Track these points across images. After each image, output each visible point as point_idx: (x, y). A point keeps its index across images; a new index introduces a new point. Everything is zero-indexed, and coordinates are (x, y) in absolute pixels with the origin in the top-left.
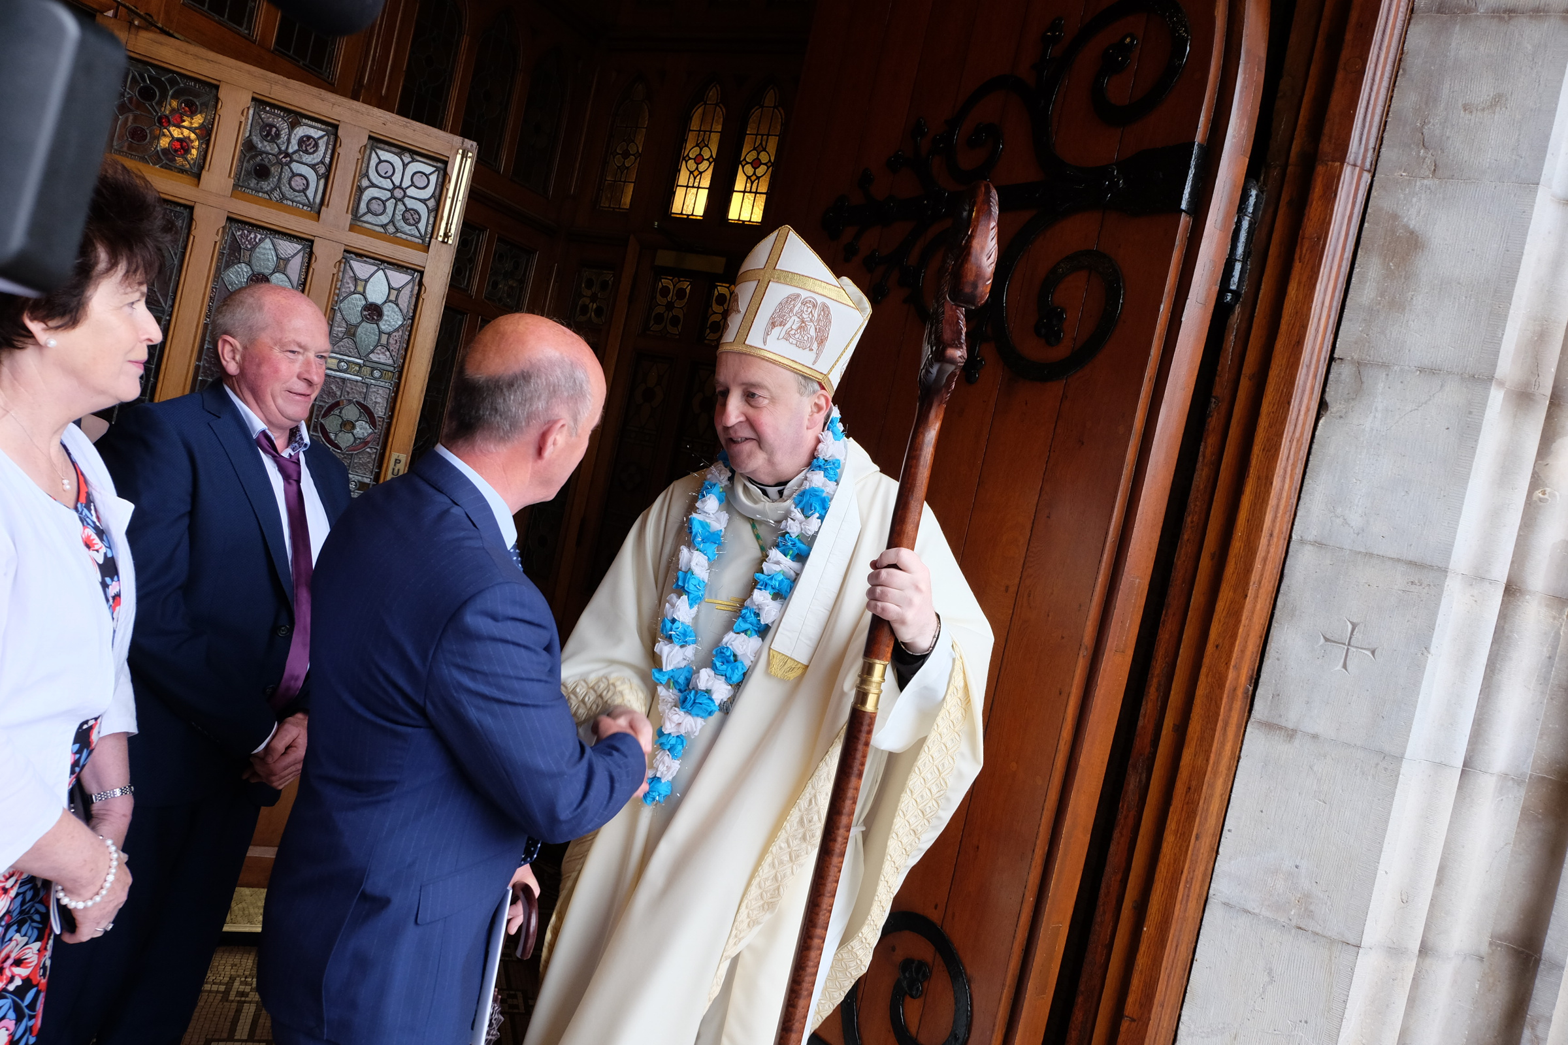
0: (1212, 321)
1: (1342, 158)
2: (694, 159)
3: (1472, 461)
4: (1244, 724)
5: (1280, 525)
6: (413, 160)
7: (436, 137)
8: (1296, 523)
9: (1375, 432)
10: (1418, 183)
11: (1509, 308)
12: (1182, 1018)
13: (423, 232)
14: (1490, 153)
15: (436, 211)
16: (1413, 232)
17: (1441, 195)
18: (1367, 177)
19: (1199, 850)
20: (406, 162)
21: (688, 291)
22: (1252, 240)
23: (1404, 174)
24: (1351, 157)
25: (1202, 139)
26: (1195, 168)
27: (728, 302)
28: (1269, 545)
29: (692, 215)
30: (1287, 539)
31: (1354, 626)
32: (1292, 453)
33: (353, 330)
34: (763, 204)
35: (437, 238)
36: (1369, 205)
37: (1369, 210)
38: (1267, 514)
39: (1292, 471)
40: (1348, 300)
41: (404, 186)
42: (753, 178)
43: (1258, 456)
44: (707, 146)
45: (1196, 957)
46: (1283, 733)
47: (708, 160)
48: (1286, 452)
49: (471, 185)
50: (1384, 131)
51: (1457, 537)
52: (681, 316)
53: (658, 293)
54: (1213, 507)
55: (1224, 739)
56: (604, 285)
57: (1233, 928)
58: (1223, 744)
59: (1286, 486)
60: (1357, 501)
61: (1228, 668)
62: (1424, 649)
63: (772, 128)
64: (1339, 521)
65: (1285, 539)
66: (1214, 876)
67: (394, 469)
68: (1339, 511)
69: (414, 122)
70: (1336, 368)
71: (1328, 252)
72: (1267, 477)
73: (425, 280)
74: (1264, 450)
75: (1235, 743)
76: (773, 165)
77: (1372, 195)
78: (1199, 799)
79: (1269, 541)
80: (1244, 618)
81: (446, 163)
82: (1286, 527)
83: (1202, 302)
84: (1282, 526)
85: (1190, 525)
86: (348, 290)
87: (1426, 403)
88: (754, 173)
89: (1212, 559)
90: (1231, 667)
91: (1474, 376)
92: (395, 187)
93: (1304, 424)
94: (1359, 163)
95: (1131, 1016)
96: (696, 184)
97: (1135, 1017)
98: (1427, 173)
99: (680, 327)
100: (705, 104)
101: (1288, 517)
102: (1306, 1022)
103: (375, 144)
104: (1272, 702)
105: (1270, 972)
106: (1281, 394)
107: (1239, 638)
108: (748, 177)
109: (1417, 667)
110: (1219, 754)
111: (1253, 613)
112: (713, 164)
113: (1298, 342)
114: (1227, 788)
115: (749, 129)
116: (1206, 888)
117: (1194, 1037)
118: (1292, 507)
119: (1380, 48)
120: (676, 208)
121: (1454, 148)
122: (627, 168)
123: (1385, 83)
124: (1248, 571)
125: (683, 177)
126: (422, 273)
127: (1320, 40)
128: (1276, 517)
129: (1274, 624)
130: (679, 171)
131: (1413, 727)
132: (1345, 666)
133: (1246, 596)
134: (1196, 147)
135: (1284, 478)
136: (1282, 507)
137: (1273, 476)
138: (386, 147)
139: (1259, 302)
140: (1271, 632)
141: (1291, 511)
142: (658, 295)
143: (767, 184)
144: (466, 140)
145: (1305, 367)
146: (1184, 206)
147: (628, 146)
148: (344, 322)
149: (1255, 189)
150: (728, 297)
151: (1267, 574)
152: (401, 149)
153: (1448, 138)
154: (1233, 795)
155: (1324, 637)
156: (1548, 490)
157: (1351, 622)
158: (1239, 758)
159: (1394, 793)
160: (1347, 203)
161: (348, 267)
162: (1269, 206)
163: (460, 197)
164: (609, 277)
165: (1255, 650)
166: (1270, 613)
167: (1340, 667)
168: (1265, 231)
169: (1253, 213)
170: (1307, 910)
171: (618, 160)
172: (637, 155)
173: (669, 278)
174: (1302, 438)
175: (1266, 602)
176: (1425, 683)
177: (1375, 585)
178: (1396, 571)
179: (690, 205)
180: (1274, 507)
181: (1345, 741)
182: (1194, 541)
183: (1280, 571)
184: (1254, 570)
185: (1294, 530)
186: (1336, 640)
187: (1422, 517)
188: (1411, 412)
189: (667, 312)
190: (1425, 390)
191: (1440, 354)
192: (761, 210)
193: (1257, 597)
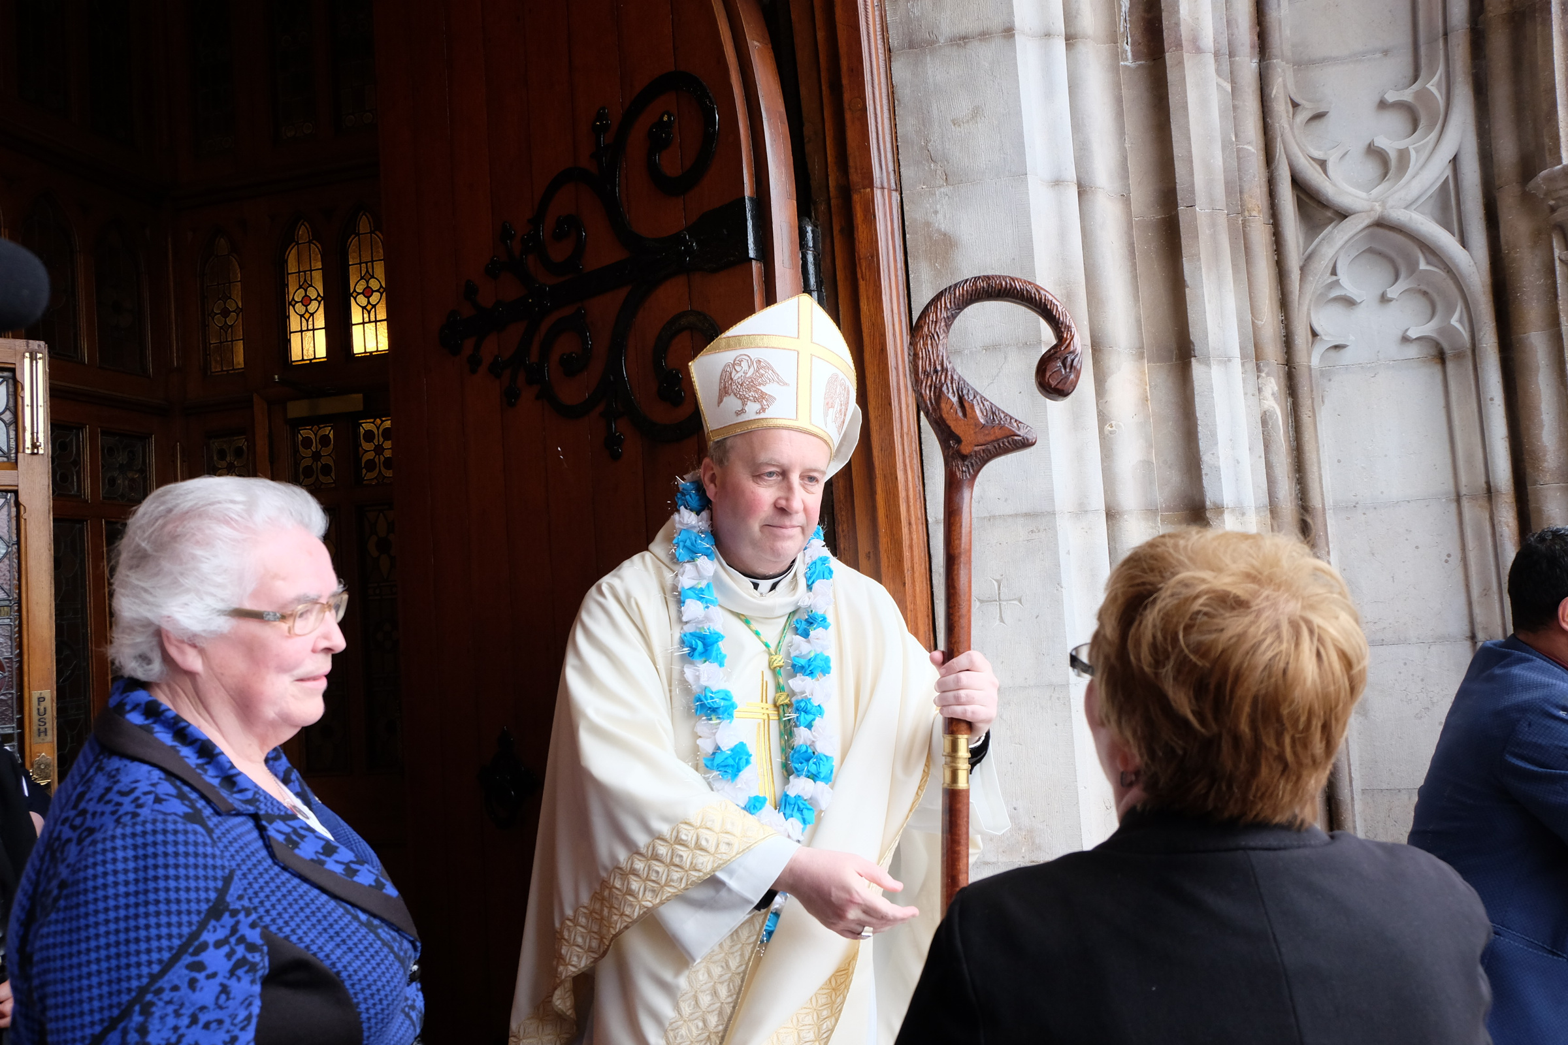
1: (871, 184)
2: (301, 302)
3: (1047, 415)
5: (914, 512)
8: (928, 507)
10: (937, 193)
13: (5, 448)
14: (983, 157)
15: (16, 423)
16: (945, 234)
17: (957, 198)
18: (896, 196)
21: (331, 436)
22: (820, 269)
23: (924, 187)
24: (877, 182)
25: (751, 192)
26: (753, 218)
27: (377, 437)
28: (910, 533)
29: (315, 358)
30: (924, 523)
31: (999, 582)
32: (906, 447)
34: (386, 331)
35: (24, 452)
36: (906, 220)
37: (906, 223)
38: (901, 506)
39: (910, 462)
40: (912, 303)
42: (369, 307)
43: (878, 457)
44: (311, 286)
47: (316, 299)
48: (900, 448)
50: (898, 154)
51: (1054, 480)
52: (332, 464)
53: (300, 444)
56: (238, 452)
59: (910, 477)
62: (1057, 586)
63: (374, 254)
67: (38, 709)
71: (883, 266)
72: (891, 474)
73: (22, 499)
74: (881, 450)
76: (385, 289)
77: (905, 210)
79: (910, 530)
80: (908, 604)
81: (13, 370)
82: (920, 513)
84: (916, 512)
85: (842, 535)
87: (998, 375)
88: (369, 302)
89: (869, 559)
91: (1027, 344)
93: (908, 419)
94: (885, 185)
96: (310, 327)
98: (942, 182)
99: (333, 475)
100: (298, 244)
101: (919, 504)
106: (881, 398)
108: (364, 308)
109: (1057, 602)
111: (915, 597)
112: (322, 302)
113: (882, 350)
115: (350, 259)
118: (920, 494)
119: (873, 87)
120: (296, 355)
121: (956, 157)
122: (231, 326)
123: (886, 115)
124: (900, 561)
125: (294, 323)
126: (16, 493)
127: (824, 88)
128: (908, 507)
130: (289, 317)
132: (1002, 620)
133: (904, 584)
134: (747, 201)
135: (906, 472)
136: (911, 496)
137: (896, 471)
140: (935, 609)
141: (920, 497)
142: (301, 448)
143: (385, 310)
144: (31, 341)
145: (894, 370)
146: (752, 254)
147: (225, 304)
149: (809, 225)
150: (376, 432)
151: (916, 559)
153: (949, 149)
155: (979, 600)
156: (1114, 423)
157: (997, 581)
159: (1070, 717)
160: (886, 220)
162: (825, 236)
163: (41, 402)
164: (242, 442)
165: (927, 628)
166: (929, 592)
167: (998, 622)
168: (828, 260)
169: (813, 246)
170: (1033, 843)
171: (218, 321)
172: (238, 311)
173: (307, 428)
174: (911, 432)
175: (922, 584)
176: (1067, 614)
177: (1005, 542)
178: (1017, 525)
179: (310, 349)
180: (905, 498)
181: (1021, 685)
182: (850, 548)
183: (926, 553)
184: (905, 558)
185: (928, 514)
186: (989, 600)
187: (1023, 473)
188: (989, 386)
189: (315, 463)
190: (994, 364)
191: (996, 331)
192: (385, 337)
193: (914, 581)
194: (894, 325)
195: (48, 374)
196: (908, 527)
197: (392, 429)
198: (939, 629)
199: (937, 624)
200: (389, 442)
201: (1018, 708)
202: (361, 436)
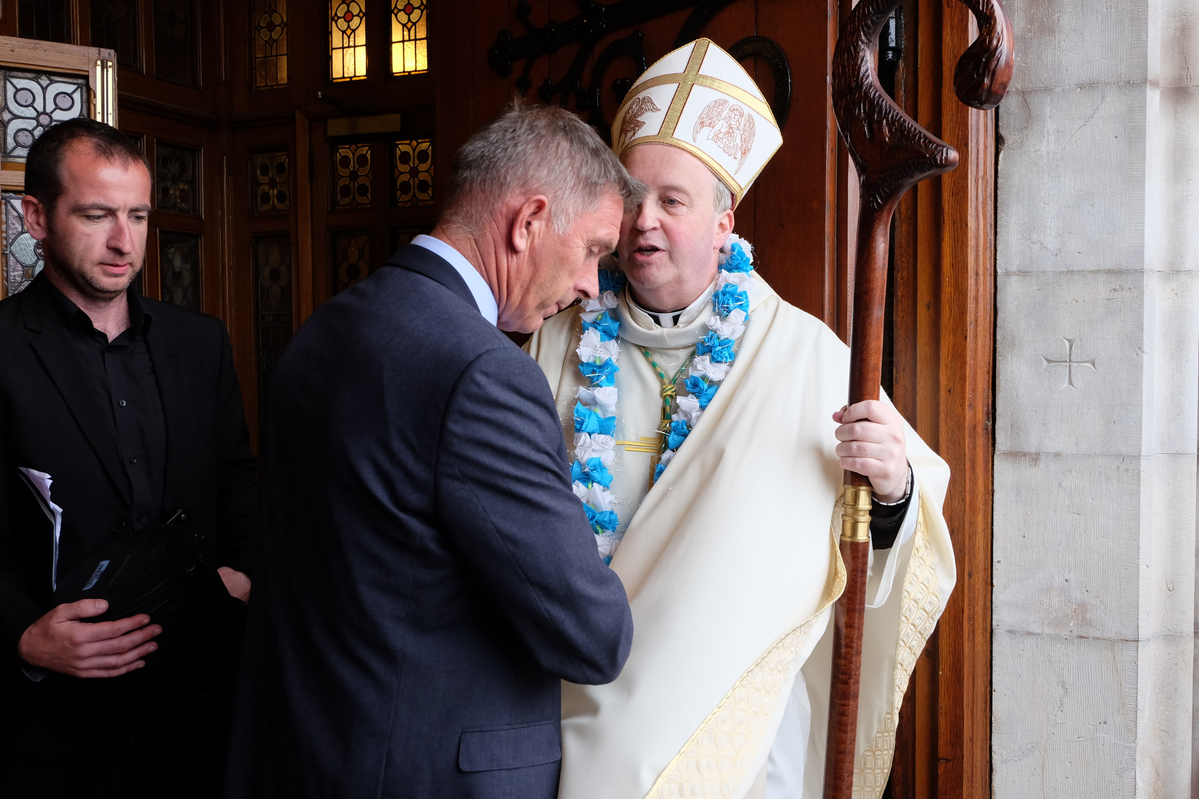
2: (344, 17)
3: (1144, 163)
4: (990, 458)
5: (983, 262)
6: (52, 82)
7: (70, 54)
8: (998, 258)
9: (1051, 155)
11: (1148, 11)
12: (993, 748)
19: (974, 587)
20: (44, 86)
21: (369, 156)
27: (412, 159)
28: (977, 284)
29: (355, 76)
30: (993, 275)
31: (1071, 342)
32: (980, 191)
33: (30, 272)
34: (426, 50)
38: (969, 255)
39: (983, 208)
41: (48, 110)
42: (409, 25)
43: (949, 202)
44: (354, 1)
45: (994, 687)
46: (1028, 458)
47: (358, 15)
48: (974, 192)
49: (118, 94)
51: (1145, 238)
52: (368, 184)
53: (338, 165)
54: (918, 259)
55: (974, 477)
56: (280, 168)
57: (1022, 652)
58: (974, 481)
59: (981, 224)
60: (1049, 224)
61: (964, 409)
62: (1138, 350)
64: (1036, 247)
65: (991, 275)
66: (993, 608)
68: (1034, 236)
69: (43, 43)
70: (1003, 101)
72: (961, 220)
74: (953, 195)
75: (986, 479)
76: (426, 7)
78: (964, 539)
79: (976, 281)
80: (968, 358)
81: (86, 78)
82: (989, 264)
84: (986, 262)
85: (901, 282)
86: (15, 231)
87: (1092, 117)
88: (409, 20)
89: (928, 309)
90: (966, 407)
91: (1129, 82)
92: (39, 114)
93: (985, 162)
95: (945, 757)
96: (352, 44)
97: (949, 757)
99: (369, 195)
101: (989, 254)
102: (1105, 723)
103: (8, 74)
104: (1012, 431)
105: (1063, 685)
106: (958, 138)
107: (967, 378)
108: (404, 25)
109: (1136, 368)
110: (973, 491)
111: (976, 352)
112: (364, 18)
114: (987, 523)
116: (989, 621)
117: (1008, 763)
118: (991, 244)
120: (337, 72)
122: (276, 41)
124: (963, 313)
125: (337, 39)
128: (977, 256)
129: (998, 358)
130: (331, 33)
131: (1143, 424)
132: (1071, 383)
133: (966, 337)
135: (977, 217)
137: (966, 217)
138: (20, 74)
139: (919, 53)
140: (997, 366)
141: (991, 247)
142: (339, 167)
143: (425, 28)
144: (101, 49)
147: (271, 17)
148: (19, 265)
150: (412, 154)
151: (981, 313)
152: (36, 73)
154: (995, 528)
155: (1046, 360)
157: (1068, 340)
158: (993, 491)
159: (1139, 491)
161: (10, 208)
163: (110, 111)
164: (284, 159)
165: (985, 386)
166: (992, 348)
167: (1066, 384)
170: (1083, 618)
171: (264, 35)
172: (283, 25)
173: (346, 146)
174: (987, 176)
175: (985, 339)
176: (1145, 382)
177: (1082, 300)
178: (1097, 282)
179: (351, 66)
180: (974, 247)
181: (1085, 453)
182: (908, 296)
183: (992, 306)
184: (969, 311)
185: (997, 265)
186: (1058, 360)
187: (1110, 226)
188: (1080, 128)
189: (352, 182)
190: (1088, 105)
191: (1094, 68)
192: (425, 57)
193: (977, 335)
195: (116, 83)
196: (974, 278)
197: (428, 151)
198: (999, 387)
199: (997, 382)
200: (425, 164)
201: (1080, 477)
202: (398, 158)
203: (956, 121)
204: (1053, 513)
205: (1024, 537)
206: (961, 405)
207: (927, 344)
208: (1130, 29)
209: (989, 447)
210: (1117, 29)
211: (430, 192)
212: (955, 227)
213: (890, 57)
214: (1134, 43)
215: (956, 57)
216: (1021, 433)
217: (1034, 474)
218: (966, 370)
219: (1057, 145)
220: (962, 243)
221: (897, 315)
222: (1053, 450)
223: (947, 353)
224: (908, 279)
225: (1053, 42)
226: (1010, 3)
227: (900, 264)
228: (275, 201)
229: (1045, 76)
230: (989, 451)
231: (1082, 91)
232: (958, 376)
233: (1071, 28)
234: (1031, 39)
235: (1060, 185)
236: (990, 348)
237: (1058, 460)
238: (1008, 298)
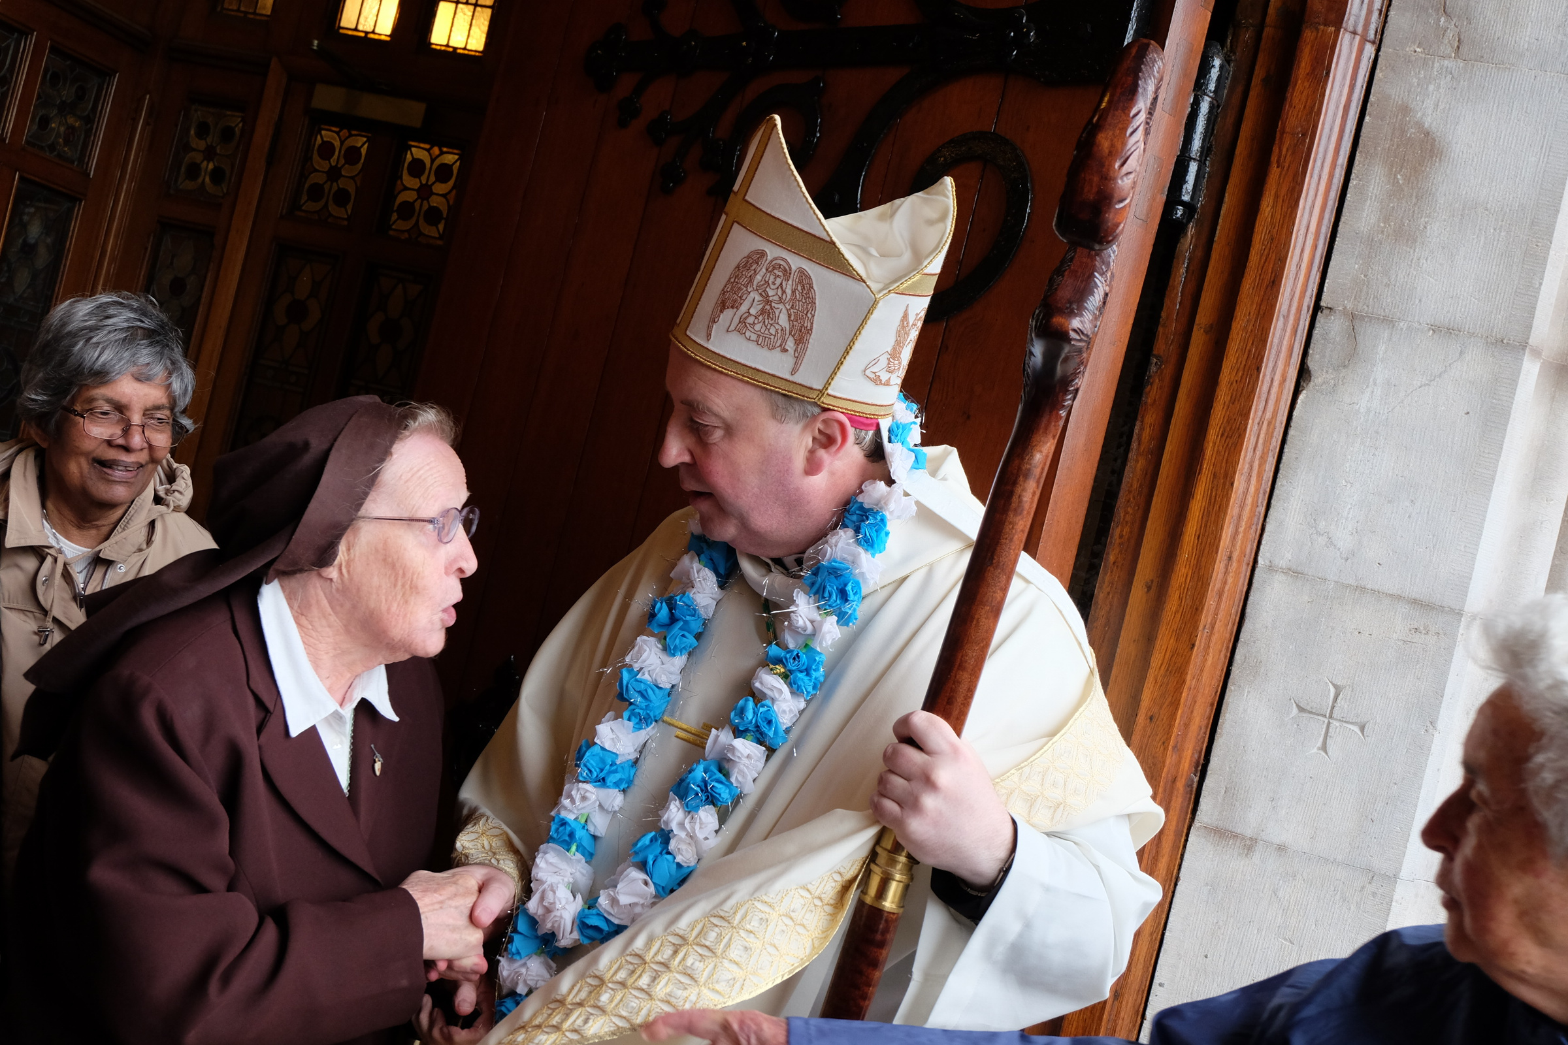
0: (1155, 245)
1: (1338, 22)
3: (1498, 461)
4: (1185, 831)
5: (1242, 543)
8: (1264, 542)
9: (1372, 414)
10: (1436, 65)
11: (1550, 248)
14: (1529, 29)
16: (1428, 133)
17: (1466, 83)
18: (1370, 50)
19: (1118, 1013)
21: (364, 151)
22: (1213, 130)
23: (1418, 50)
24: (1348, 21)
26: (1138, 21)
27: (427, 172)
28: (1226, 572)
29: (373, 32)
30: (1251, 564)
31: (1338, 690)
32: (1261, 440)
34: (487, 23)
36: (1372, 91)
37: (1372, 98)
38: (1225, 529)
39: (1260, 465)
40: (1341, 224)
43: (1214, 444)
48: (1253, 440)
51: (1476, 566)
52: (352, 190)
53: (315, 152)
54: (1150, 515)
55: (1157, 852)
56: (227, 134)
59: (1252, 489)
60: (1346, 512)
61: (1166, 749)
62: (1429, 725)
64: (1322, 540)
65: (1248, 564)
68: (1322, 525)
70: (1322, 321)
71: (1316, 154)
72: (1226, 475)
74: (1222, 435)
77: (1376, 77)
79: (1227, 567)
80: (1189, 677)
82: (1250, 548)
83: (1143, 217)
84: (1244, 545)
85: (1118, 541)
87: (1440, 376)
89: (1148, 591)
90: (1170, 748)
91: (1502, 341)
93: (1278, 400)
94: (1360, 29)
98: (1448, 51)
99: (349, 207)
101: (1253, 534)
104: (1225, 798)
106: (1249, 356)
107: (1181, 705)
109: (1421, 750)
111: (1202, 670)
113: (1273, 282)
114: (1159, 924)
118: (1259, 519)
120: (348, 19)
121: (1484, 19)
124: (1197, 609)
128: (1236, 532)
129: (1230, 686)
132: (1324, 748)
133: (1193, 645)
135: (1250, 476)
136: (1245, 518)
137: (1234, 473)
139: (1221, 220)
140: (1226, 697)
141: (1257, 524)
142: (315, 156)
145: (1281, 319)
149: (1218, 57)
150: (428, 165)
151: (1222, 615)
154: (1167, 934)
155: (1298, 706)
157: (1335, 686)
158: (1177, 879)
160: (1344, 85)
162: (1238, 80)
164: (236, 122)
165: (1203, 723)
166: (1225, 670)
167: (1317, 749)
168: (1230, 120)
169: (1215, 92)
173: (334, 129)
174: (1276, 420)
175: (1220, 655)
176: (1429, 772)
177: (1368, 633)
178: (1395, 613)
179: (371, 16)
180: (1235, 518)
181: (1321, 855)
182: (1122, 564)
183: (1240, 610)
184: (1205, 608)
185: (1260, 552)
186: (1314, 711)
187: (1431, 537)
188: (1420, 387)
189: (329, 183)
190: (1439, 357)
191: (1459, 308)
192: (483, 32)
193: (1209, 647)
194: (1302, 250)
196: (1225, 562)
197: (454, 167)
198: (1221, 729)
199: (1220, 720)
200: (443, 185)
201: (1306, 888)
202: (406, 165)
203: (1252, 331)
204: (1256, 932)
205: (1206, 957)
206: (1164, 743)
207: (1134, 641)
208: (1520, 266)
209: (1187, 813)
210: (1502, 262)
211: (441, 227)
212: (1215, 482)
213: (1178, 216)
214: (1522, 287)
215: (1272, 239)
216: (1238, 804)
217: (1242, 867)
218: (1181, 693)
219: (1383, 402)
220: (1219, 507)
221: (1101, 587)
222: (1277, 840)
223: (1160, 662)
224: (1129, 539)
225: (1410, 255)
226: (1363, 185)
227: (1122, 515)
228: (207, 179)
229: (1388, 301)
230: (1185, 819)
231: (1435, 336)
232: (1169, 699)
233: (1440, 243)
234: (1381, 244)
235: (1375, 461)
236: (1222, 670)
237: (1280, 855)
238: (1264, 603)
